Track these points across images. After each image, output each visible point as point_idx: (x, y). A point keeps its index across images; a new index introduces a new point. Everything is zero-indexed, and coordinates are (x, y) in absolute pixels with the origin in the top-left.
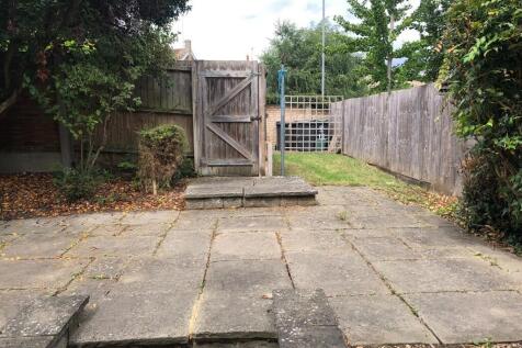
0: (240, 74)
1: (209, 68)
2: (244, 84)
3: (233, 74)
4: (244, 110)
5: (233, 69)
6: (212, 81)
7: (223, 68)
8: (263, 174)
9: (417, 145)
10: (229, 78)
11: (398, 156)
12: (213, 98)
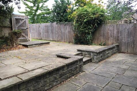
0: (23, 18)
1: (16, 16)
2: (24, 21)
3: (22, 18)
4: (24, 26)
5: (21, 17)
6: (17, 19)
7: (19, 16)
8: (29, 41)
9: (51, 34)
10: (21, 19)
11: (45, 37)
12: (17, 24)
